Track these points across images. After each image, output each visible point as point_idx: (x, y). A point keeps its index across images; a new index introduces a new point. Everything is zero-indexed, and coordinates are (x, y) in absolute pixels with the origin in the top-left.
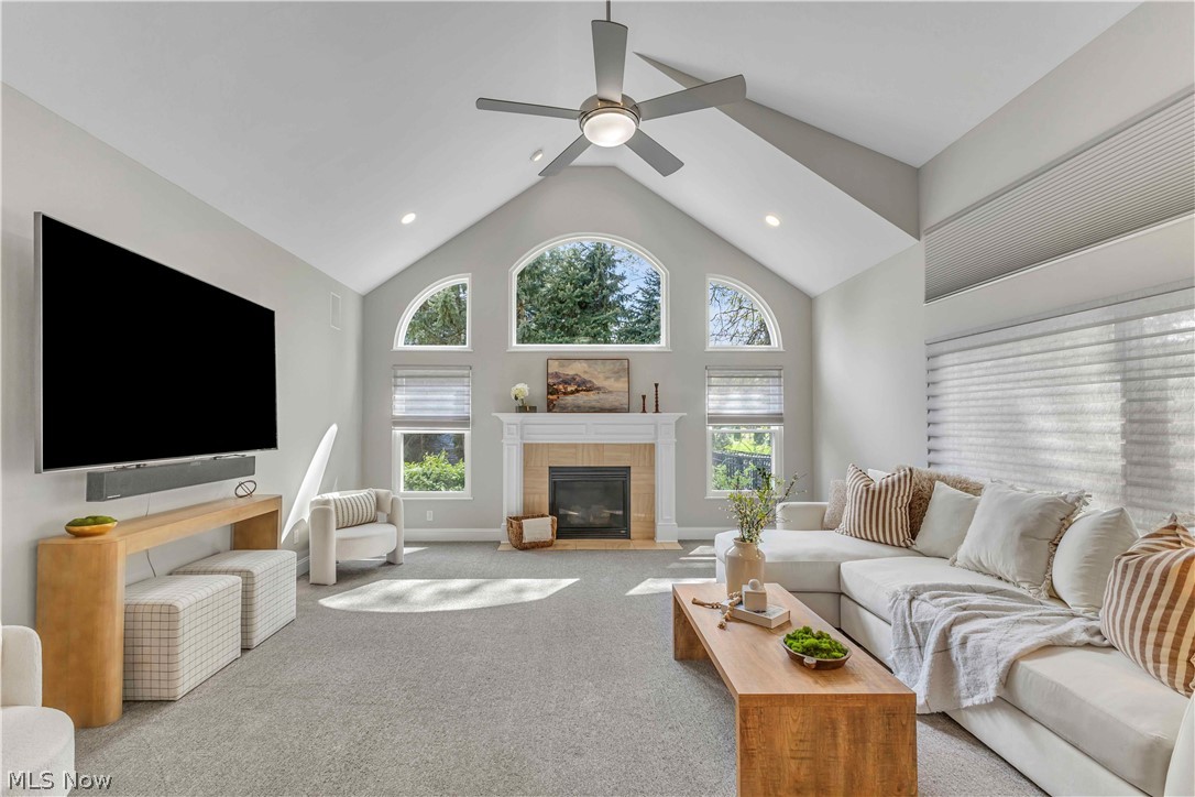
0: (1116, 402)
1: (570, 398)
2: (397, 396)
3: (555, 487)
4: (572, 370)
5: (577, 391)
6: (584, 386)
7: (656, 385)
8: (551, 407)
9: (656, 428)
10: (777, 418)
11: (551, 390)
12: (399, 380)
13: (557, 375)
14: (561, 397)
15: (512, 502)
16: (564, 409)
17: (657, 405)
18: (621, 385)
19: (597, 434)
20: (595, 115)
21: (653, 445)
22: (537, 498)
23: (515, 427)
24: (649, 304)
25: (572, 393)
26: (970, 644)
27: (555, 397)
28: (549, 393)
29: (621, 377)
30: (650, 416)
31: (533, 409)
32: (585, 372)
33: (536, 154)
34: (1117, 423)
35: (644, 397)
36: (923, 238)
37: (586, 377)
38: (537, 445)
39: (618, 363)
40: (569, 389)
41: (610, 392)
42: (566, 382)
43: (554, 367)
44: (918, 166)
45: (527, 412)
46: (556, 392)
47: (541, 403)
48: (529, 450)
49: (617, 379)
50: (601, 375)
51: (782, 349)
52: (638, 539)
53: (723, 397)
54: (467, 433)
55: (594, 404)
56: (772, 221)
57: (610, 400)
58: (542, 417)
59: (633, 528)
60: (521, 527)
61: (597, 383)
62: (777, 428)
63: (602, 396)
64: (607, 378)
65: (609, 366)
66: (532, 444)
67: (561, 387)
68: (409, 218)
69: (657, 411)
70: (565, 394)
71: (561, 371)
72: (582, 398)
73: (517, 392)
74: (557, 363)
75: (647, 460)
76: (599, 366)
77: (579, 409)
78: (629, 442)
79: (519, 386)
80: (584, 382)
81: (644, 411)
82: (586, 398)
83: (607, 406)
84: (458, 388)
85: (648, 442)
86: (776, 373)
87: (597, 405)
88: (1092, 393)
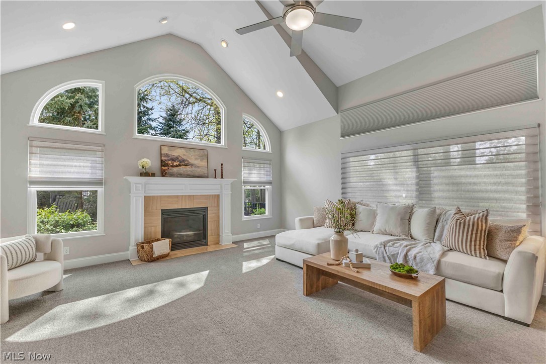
0: (414, 175)
1: (175, 169)
2: (32, 162)
3: (164, 222)
4: (176, 153)
5: (180, 165)
6: (183, 163)
7: (222, 165)
8: (163, 174)
9: (221, 187)
10: (270, 183)
11: (163, 164)
12: (34, 148)
13: (167, 155)
14: (170, 168)
15: (137, 233)
16: (172, 175)
17: (222, 175)
18: (204, 163)
19: (191, 189)
20: (299, 8)
21: (219, 195)
22: (153, 229)
23: (140, 185)
24: (168, 125)
25: (177, 166)
26: (418, 259)
27: (166, 168)
28: (162, 166)
29: (203, 159)
30: (219, 180)
31: (153, 175)
32: (184, 155)
33: (164, 19)
34: (414, 181)
35: (215, 170)
36: (340, 114)
37: (185, 158)
38: (153, 197)
39: (202, 151)
40: (175, 164)
41: (198, 167)
42: (173, 160)
43: (165, 150)
44: (338, 86)
45: (150, 176)
46: (167, 165)
47: (158, 172)
48: (148, 200)
49: (202, 160)
50: (193, 157)
51: (271, 152)
52: (211, 245)
53: (250, 172)
54: (100, 190)
55: (189, 173)
56: (280, 94)
57: (198, 171)
58: (158, 180)
59: (209, 239)
60: (152, 248)
61: (191, 161)
62: (269, 187)
63: (194, 168)
64: (196, 159)
65: (197, 152)
66: (150, 196)
67: (170, 162)
68: (69, 26)
69: (222, 178)
70: (173, 166)
71: (170, 153)
72: (182, 169)
73: (144, 163)
74: (167, 148)
75: (216, 203)
76: (192, 153)
77: (181, 175)
78: (207, 194)
79: (143, 160)
80: (184, 161)
81: (215, 178)
82: (185, 170)
83: (197, 174)
84: (93, 159)
85: (216, 194)
86: (268, 162)
87: (192, 174)
88: (407, 172)
